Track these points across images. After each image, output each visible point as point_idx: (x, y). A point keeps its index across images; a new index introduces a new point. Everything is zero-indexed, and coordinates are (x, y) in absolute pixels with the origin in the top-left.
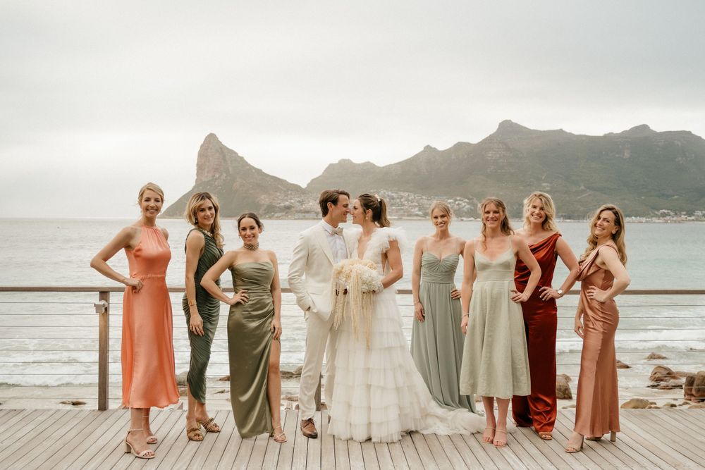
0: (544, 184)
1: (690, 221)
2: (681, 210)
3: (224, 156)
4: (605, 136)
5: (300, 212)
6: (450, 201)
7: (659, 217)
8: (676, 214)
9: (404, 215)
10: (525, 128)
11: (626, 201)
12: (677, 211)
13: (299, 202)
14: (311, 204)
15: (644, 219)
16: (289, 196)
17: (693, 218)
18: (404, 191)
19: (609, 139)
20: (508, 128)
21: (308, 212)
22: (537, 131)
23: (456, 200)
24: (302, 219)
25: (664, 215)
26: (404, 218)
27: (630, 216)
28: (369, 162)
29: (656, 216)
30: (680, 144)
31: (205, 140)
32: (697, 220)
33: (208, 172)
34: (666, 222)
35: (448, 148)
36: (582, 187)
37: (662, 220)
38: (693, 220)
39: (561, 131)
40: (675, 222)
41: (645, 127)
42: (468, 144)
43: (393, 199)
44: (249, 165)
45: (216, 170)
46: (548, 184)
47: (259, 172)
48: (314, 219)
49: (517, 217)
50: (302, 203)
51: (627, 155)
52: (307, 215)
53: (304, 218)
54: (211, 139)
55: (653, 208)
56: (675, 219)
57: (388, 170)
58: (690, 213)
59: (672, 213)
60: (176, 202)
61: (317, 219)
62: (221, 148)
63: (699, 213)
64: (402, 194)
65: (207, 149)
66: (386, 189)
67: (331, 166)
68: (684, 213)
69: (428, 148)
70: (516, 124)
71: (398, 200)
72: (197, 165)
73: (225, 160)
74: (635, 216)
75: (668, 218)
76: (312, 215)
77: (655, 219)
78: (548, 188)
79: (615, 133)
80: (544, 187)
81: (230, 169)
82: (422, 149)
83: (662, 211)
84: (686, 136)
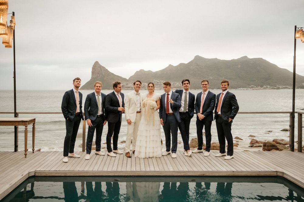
0: (210, 77)
1: (261, 89)
2: (259, 85)
3: (101, 69)
4: (232, 60)
5: (127, 87)
6: (177, 83)
7: (250, 88)
8: (257, 87)
9: (161, 88)
10: (204, 58)
11: (239, 83)
12: (257, 86)
13: (126, 84)
14: (130, 85)
15: (245, 89)
16: (123, 82)
17: (263, 88)
18: (162, 80)
19: (233, 61)
20: (197, 58)
21: (129, 87)
22: (208, 59)
23: (179, 83)
24: (127, 90)
25: (252, 87)
26: (162, 89)
27: (240, 88)
28: (150, 70)
29: (249, 87)
30: (258, 62)
31: (95, 63)
32: (264, 89)
33: (95, 74)
34: (253, 89)
35: (177, 65)
36: (224, 78)
37: (251, 89)
38: (263, 89)
39: (216, 59)
40: (256, 89)
41: (246, 57)
42: (184, 64)
43: (158, 83)
44: (109, 72)
45: (98, 73)
46: (212, 77)
47: (113, 74)
48: (131, 90)
49: (200, 89)
50: (127, 84)
51: (239, 67)
52: (129, 89)
53: (128, 90)
54: (97, 63)
55: (249, 85)
56: (256, 88)
57: (156, 73)
58: (262, 86)
59: (255, 87)
60: (85, 85)
61: (132, 90)
62: (100, 66)
63: (265, 86)
64: (161, 81)
65: (95, 67)
66: (156, 80)
67: (137, 72)
68: (260, 86)
69: (170, 65)
70: (200, 57)
71: (160, 83)
72: (92, 72)
73: (101, 71)
74: (242, 88)
75: (254, 88)
76: (131, 88)
77: (249, 89)
78: (212, 79)
79: (235, 59)
80: (210, 78)
81: (103, 73)
82: (168, 66)
83: (251, 86)
84: (260, 60)
